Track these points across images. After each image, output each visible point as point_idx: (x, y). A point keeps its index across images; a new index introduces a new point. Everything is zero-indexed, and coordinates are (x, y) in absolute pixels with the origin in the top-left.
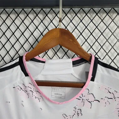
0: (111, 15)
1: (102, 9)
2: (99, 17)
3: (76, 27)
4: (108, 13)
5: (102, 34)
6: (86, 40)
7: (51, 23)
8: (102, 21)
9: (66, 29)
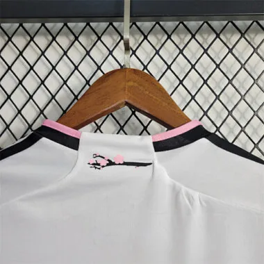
0: (251, 38)
1: (230, 23)
2: (224, 43)
3: (169, 67)
4: (243, 32)
5: (230, 82)
6: (193, 98)
7: (110, 56)
8: (230, 51)
9: (145, 71)
